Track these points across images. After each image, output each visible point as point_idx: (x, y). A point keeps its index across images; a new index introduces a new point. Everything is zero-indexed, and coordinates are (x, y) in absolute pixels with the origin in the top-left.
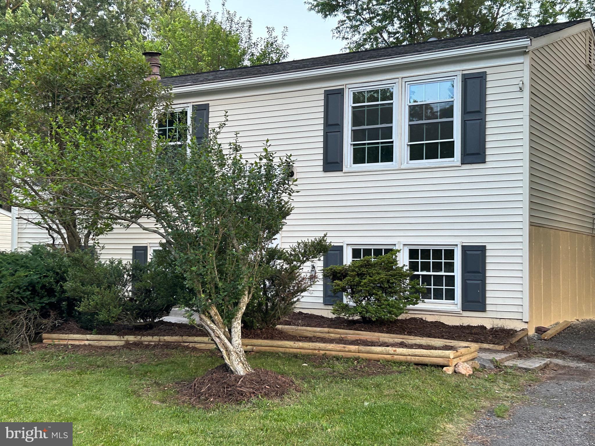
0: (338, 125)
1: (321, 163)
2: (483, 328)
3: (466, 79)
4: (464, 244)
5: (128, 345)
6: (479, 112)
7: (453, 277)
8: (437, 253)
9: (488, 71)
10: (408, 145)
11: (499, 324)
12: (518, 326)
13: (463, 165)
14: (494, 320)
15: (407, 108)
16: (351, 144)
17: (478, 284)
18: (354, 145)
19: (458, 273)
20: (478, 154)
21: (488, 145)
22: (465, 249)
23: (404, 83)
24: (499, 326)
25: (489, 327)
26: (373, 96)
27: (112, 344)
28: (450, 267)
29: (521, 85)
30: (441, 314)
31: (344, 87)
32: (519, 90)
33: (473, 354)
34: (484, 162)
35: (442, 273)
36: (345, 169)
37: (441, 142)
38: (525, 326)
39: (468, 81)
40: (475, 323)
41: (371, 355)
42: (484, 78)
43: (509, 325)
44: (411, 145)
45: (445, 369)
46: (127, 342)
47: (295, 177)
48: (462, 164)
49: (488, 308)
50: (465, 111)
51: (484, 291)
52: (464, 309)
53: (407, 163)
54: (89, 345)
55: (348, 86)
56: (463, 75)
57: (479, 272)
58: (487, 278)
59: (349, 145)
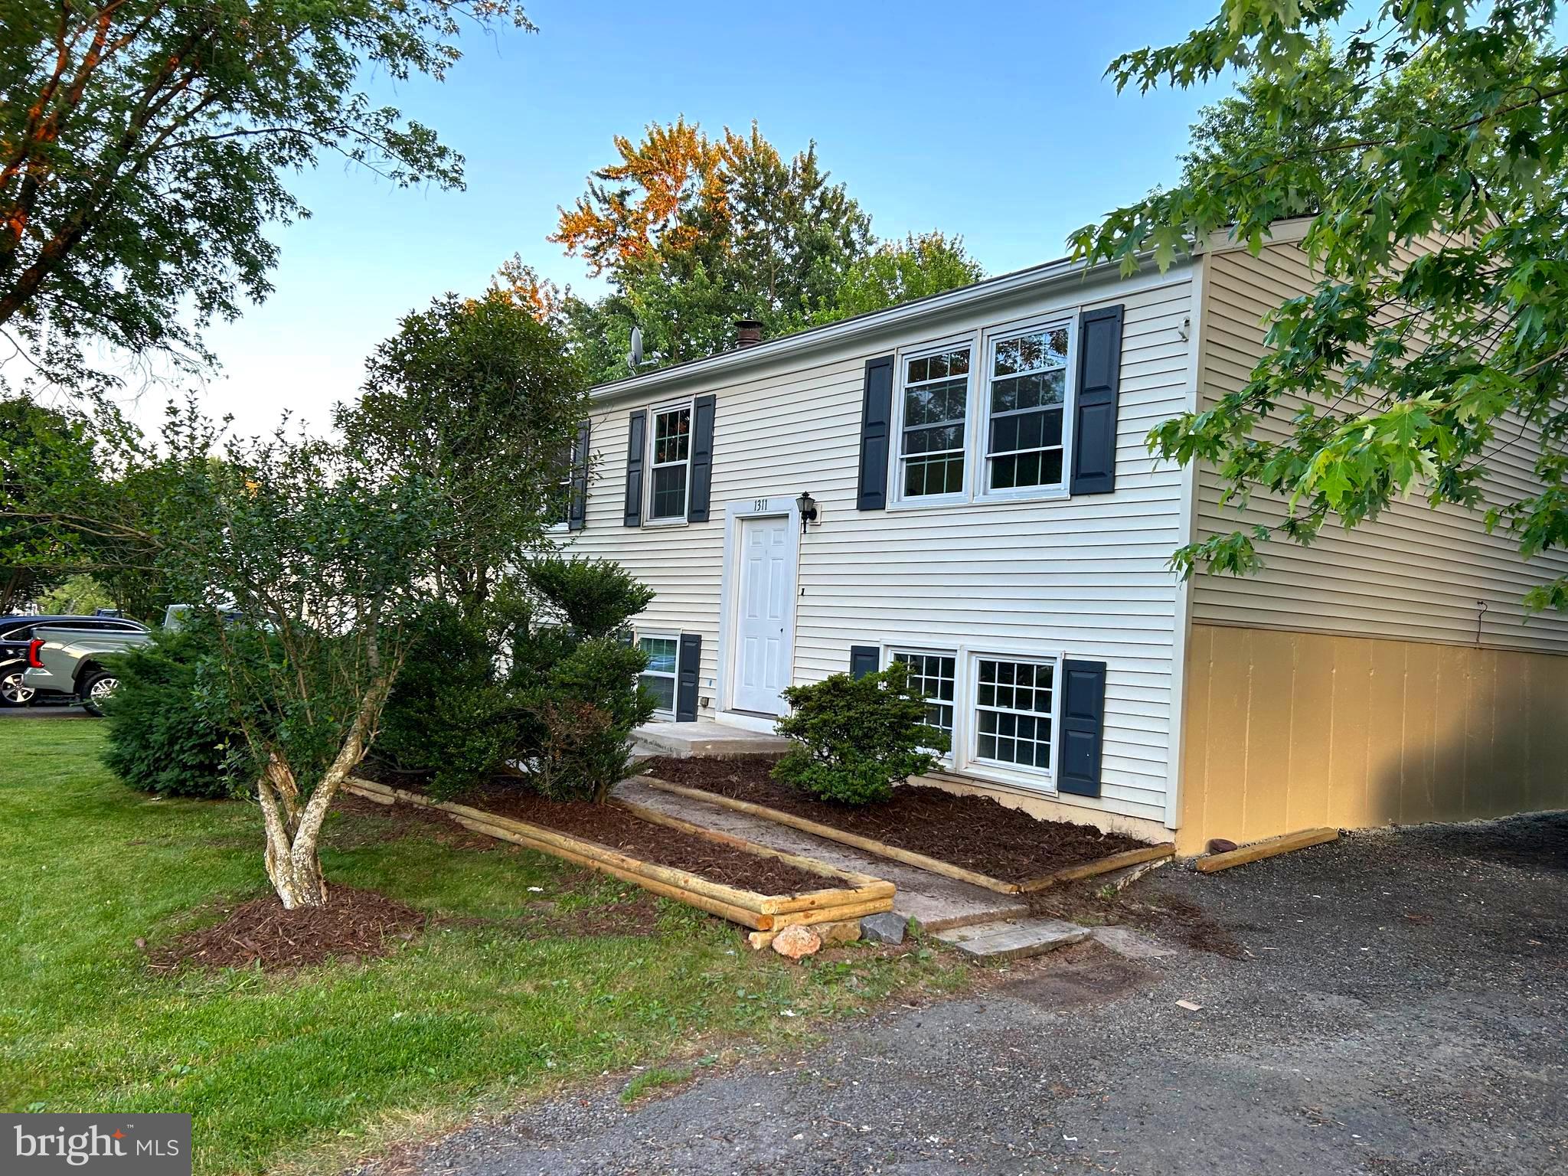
0: (882, 423)
1: (855, 494)
2: (1093, 831)
3: (1088, 322)
4: (1069, 658)
5: (399, 805)
6: (1106, 388)
7: (1049, 720)
8: (1025, 671)
9: (1128, 303)
10: (987, 459)
11: (1124, 826)
12: (1159, 836)
13: (1074, 498)
14: (1116, 818)
15: (989, 385)
16: (902, 459)
17: (1089, 740)
18: (909, 460)
19: (1055, 715)
20: (1102, 474)
21: (1120, 457)
22: (1069, 666)
23: (985, 338)
24: (1123, 830)
25: (1104, 830)
26: (937, 367)
27: (378, 798)
28: (1044, 702)
29: (1182, 328)
30: (1025, 793)
31: (894, 352)
32: (1180, 338)
33: (871, 905)
34: (1112, 491)
35: (1032, 713)
36: (889, 506)
37: (1044, 452)
38: (1170, 838)
39: (1092, 328)
40: (1080, 819)
41: (655, 882)
42: (1119, 317)
43: (1141, 832)
44: (994, 459)
45: (752, 935)
46: (398, 799)
47: (818, 519)
48: (1072, 495)
49: (1105, 791)
50: (1082, 390)
51: (1098, 756)
52: (1062, 787)
53: (985, 494)
54: (363, 797)
55: (902, 351)
56: (1083, 315)
57: (1091, 717)
58: (1106, 730)
59: (898, 460)
